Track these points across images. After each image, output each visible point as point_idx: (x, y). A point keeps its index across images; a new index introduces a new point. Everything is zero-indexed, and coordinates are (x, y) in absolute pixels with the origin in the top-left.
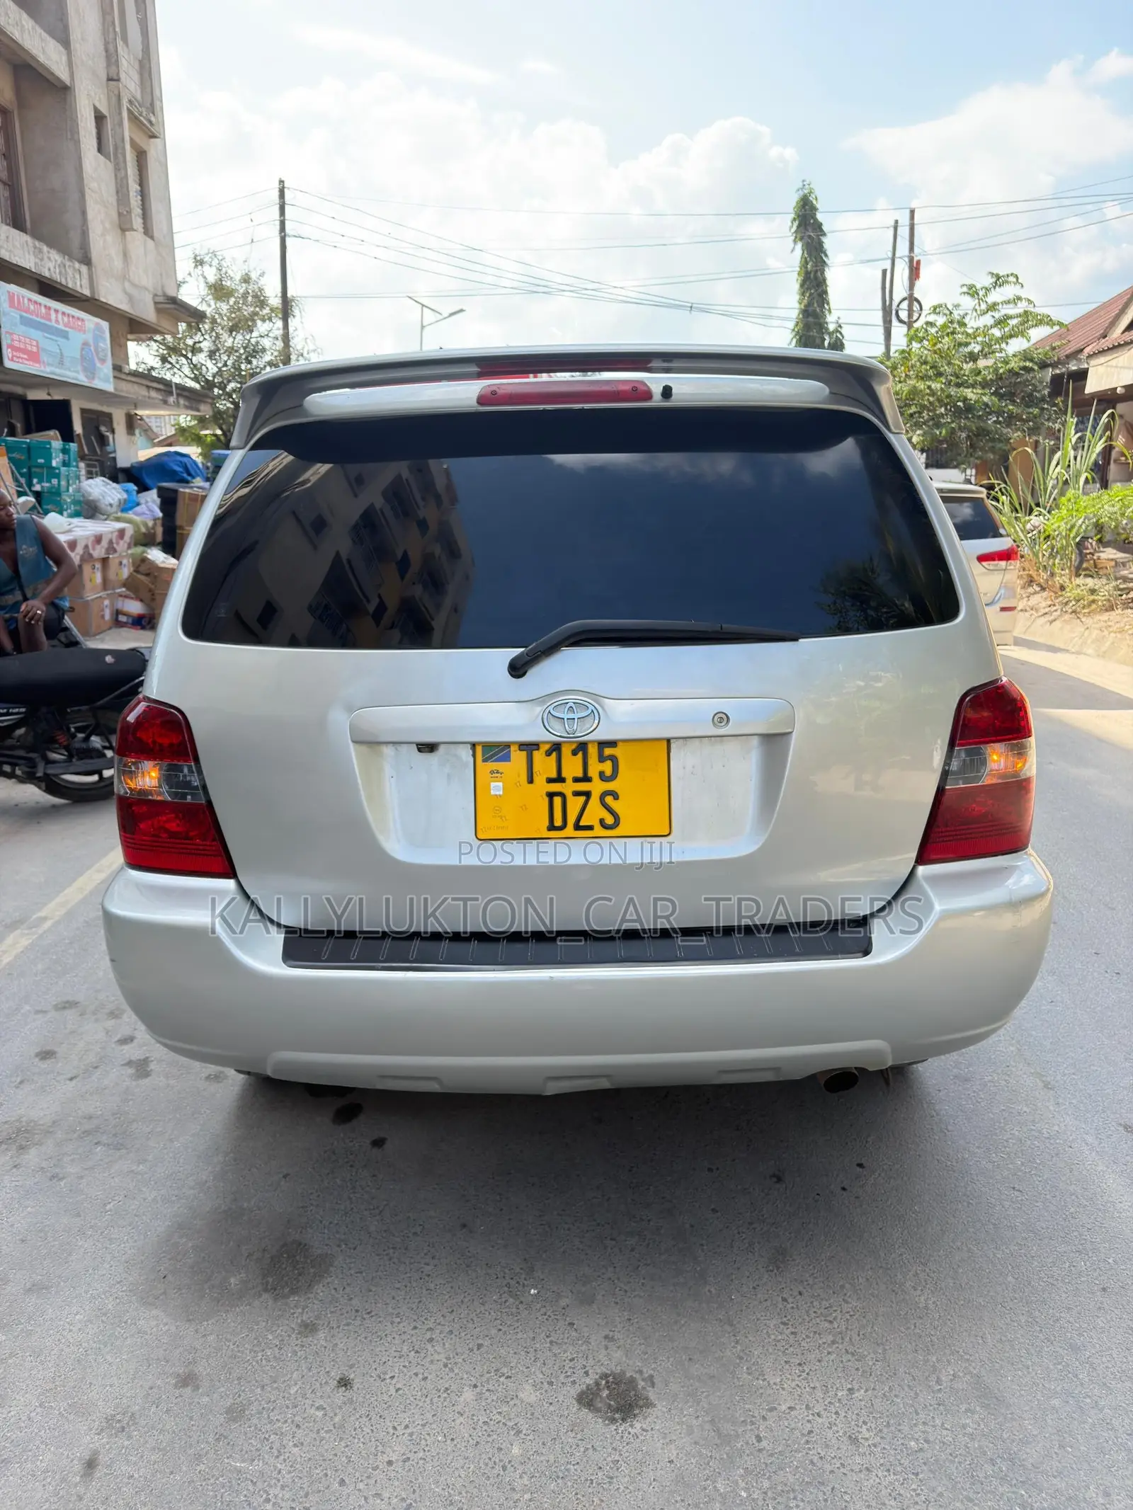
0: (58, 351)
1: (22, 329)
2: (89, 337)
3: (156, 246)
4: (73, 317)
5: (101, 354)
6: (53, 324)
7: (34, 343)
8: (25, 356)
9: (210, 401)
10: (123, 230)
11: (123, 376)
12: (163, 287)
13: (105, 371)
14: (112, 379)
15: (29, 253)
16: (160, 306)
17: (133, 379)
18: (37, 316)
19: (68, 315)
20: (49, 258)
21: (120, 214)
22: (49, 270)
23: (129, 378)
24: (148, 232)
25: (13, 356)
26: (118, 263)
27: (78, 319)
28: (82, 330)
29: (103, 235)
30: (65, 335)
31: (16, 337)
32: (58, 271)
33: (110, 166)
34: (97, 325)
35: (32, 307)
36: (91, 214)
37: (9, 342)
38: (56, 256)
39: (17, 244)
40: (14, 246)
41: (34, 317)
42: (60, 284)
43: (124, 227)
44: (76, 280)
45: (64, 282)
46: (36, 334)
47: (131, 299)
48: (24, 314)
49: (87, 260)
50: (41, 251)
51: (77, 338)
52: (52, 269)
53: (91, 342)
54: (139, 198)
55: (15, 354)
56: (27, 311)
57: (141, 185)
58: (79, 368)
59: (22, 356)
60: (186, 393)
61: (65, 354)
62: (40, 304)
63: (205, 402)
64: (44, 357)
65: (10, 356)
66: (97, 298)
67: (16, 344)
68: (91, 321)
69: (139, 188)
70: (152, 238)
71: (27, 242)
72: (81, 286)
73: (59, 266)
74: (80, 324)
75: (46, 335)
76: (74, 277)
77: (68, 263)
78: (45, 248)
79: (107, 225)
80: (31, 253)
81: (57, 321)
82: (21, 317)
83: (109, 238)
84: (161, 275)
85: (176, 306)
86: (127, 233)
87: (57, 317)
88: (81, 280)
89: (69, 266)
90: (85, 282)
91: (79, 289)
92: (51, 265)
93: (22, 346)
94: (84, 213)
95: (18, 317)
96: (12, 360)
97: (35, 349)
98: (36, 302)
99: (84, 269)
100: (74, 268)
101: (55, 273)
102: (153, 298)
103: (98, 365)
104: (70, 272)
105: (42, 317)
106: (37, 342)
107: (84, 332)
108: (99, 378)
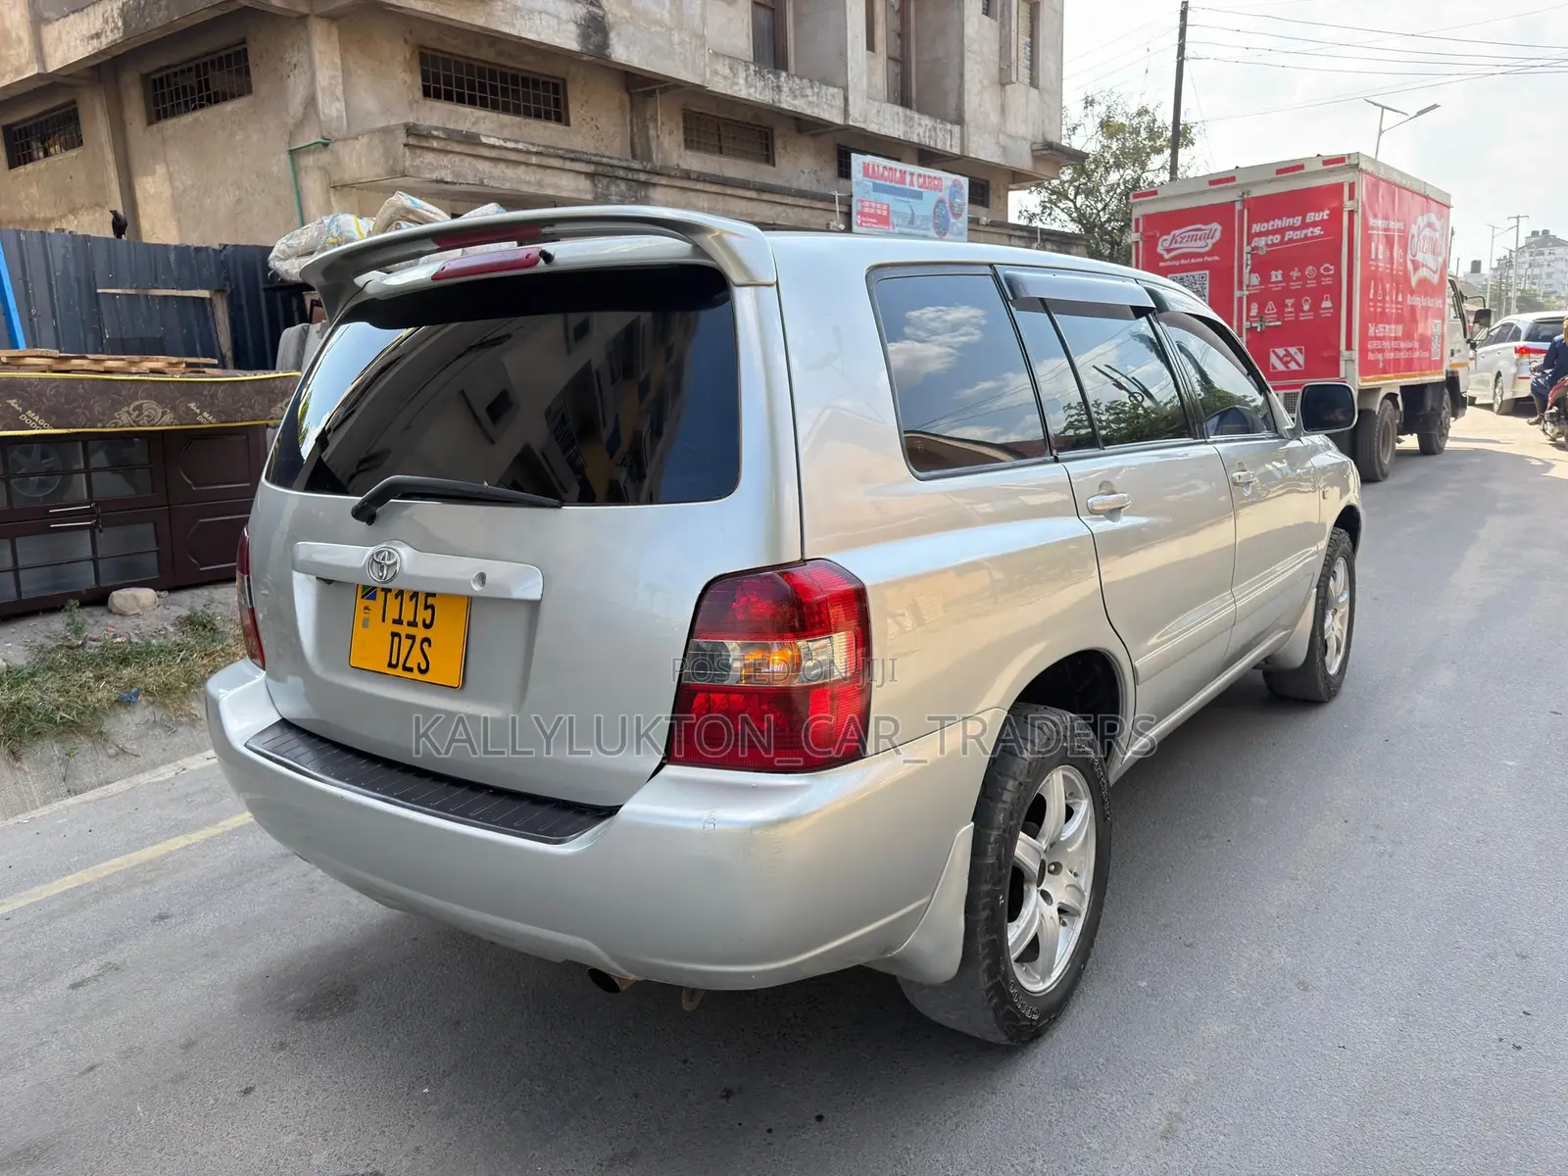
0: (910, 212)
1: (874, 196)
2: (945, 195)
3: (1041, 94)
4: (929, 177)
5: (956, 210)
6: (908, 186)
7: (885, 207)
8: (875, 221)
9: (1085, 243)
10: (1003, 85)
11: (981, 228)
12: (1043, 134)
13: (960, 225)
14: (966, 233)
15: (899, 122)
16: (1037, 153)
17: (993, 230)
18: (891, 181)
19: (925, 176)
20: (920, 124)
21: (1001, 70)
22: (919, 135)
23: (987, 229)
24: (1034, 82)
25: (862, 222)
26: (994, 118)
27: (935, 178)
28: (939, 188)
29: (980, 93)
30: (918, 196)
31: (867, 204)
32: (927, 135)
33: (995, 24)
34: (956, 184)
35: (886, 173)
36: (967, 76)
37: (860, 208)
38: (927, 121)
39: (888, 117)
40: (885, 120)
41: (888, 183)
42: (929, 147)
43: (1003, 81)
44: (946, 140)
45: (932, 144)
46: (887, 198)
47: (1004, 150)
48: (877, 181)
49: (960, 120)
50: (911, 119)
51: (930, 197)
52: (921, 134)
53: (947, 199)
54: (1029, 49)
55: (864, 219)
56: (882, 177)
57: (1032, 36)
58: (931, 226)
59: (871, 220)
60: (1055, 238)
61: (916, 213)
62: (895, 170)
63: (1077, 245)
64: (894, 219)
65: (859, 222)
66: (966, 154)
67: (866, 210)
68: (948, 179)
69: (1029, 40)
70: (1037, 87)
71: (898, 113)
72: (951, 145)
73: (930, 130)
74: (936, 182)
75: (898, 198)
76: (945, 139)
77: (939, 126)
78: (916, 116)
79: (986, 82)
80: (901, 122)
81: (912, 184)
82: (874, 184)
83: (987, 95)
84: (1043, 122)
85: (1053, 152)
86: (1007, 87)
87: (912, 180)
88: (951, 140)
89: (940, 129)
90: (956, 141)
91: (948, 149)
92: (921, 131)
93: (872, 211)
94: (962, 75)
95: (871, 185)
96: (861, 225)
97: (885, 213)
98: (891, 169)
99: (956, 129)
100: (945, 130)
101: (924, 137)
102: (1031, 147)
103: (952, 220)
104: (940, 134)
105: (898, 183)
106: (888, 206)
107: (940, 191)
108: (952, 233)
